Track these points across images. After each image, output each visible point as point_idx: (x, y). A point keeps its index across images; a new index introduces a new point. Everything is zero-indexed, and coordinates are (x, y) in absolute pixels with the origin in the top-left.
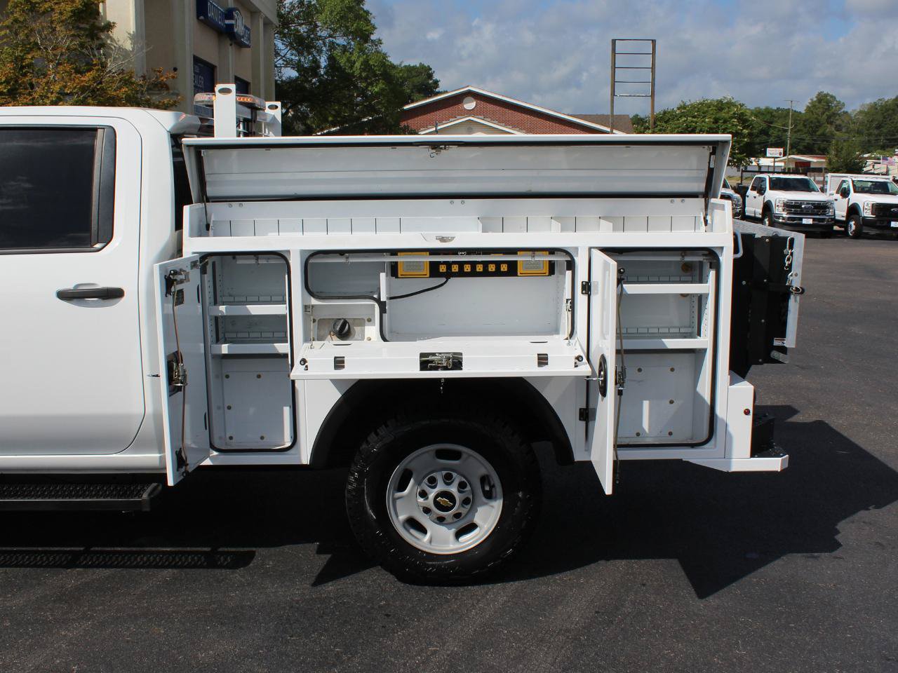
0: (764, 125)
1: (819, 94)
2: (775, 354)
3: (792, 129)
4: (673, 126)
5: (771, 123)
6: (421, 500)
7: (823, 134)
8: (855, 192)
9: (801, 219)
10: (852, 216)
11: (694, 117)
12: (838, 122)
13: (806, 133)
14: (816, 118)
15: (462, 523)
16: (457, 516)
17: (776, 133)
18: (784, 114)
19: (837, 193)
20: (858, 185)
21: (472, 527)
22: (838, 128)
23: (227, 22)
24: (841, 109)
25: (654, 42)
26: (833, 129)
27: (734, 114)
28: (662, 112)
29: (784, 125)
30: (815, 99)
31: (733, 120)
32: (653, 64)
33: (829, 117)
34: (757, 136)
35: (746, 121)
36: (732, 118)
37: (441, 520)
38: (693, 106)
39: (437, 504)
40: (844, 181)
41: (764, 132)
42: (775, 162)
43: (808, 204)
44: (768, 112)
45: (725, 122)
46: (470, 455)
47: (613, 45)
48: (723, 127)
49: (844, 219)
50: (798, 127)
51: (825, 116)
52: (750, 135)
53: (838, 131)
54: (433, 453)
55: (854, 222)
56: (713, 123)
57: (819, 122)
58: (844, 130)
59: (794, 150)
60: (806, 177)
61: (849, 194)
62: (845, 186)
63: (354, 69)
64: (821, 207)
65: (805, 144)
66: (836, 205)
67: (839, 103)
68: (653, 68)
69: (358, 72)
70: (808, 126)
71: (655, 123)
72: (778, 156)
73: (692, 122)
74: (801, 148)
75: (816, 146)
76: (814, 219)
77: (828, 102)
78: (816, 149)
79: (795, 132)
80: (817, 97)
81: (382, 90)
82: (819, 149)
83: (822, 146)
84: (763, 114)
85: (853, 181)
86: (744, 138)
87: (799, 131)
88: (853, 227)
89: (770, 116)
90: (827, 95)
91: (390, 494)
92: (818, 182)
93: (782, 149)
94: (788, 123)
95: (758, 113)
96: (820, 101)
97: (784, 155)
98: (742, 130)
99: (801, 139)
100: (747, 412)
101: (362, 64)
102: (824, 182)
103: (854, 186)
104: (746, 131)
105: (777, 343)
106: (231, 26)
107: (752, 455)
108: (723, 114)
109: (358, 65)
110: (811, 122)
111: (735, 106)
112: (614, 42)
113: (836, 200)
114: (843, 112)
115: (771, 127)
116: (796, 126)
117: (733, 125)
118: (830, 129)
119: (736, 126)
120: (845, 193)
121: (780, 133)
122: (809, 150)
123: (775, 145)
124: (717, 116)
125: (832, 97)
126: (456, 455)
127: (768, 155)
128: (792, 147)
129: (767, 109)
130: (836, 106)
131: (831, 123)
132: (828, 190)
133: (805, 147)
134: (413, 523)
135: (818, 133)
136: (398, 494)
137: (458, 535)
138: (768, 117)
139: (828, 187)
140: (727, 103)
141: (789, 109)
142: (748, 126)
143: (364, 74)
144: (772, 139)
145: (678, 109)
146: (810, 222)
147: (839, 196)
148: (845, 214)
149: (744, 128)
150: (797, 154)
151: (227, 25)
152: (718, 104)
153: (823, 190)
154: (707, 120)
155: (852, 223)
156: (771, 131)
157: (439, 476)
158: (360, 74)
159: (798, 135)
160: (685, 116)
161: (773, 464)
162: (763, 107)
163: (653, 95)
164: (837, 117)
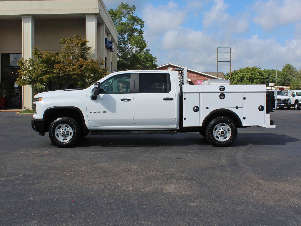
0: (268, 76)
1: (286, 65)
2: (273, 110)
3: (277, 77)
4: (238, 76)
5: (270, 75)
6: (218, 133)
7: (288, 78)
8: (297, 95)
9: (280, 104)
10: (296, 103)
11: (244, 73)
12: (293, 74)
13: (282, 78)
14: (286, 73)
15: (225, 137)
16: (224, 135)
17: (272, 78)
18: (274, 71)
19: (292, 96)
20: (298, 93)
21: (226, 137)
22: (294, 76)
23: (110, 45)
24: (294, 69)
25: (231, 48)
26: (292, 77)
27: (258, 72)
28: (234, 71)
29: (275, 76)
30: (285, 66)
31: (258, 74)
32: (231, 56)
33: (290, 73)
34: (265, 79)
35: (262, 74)
36: (257, 73)
37: (221, 136)
38: (244, 69)
39: (221, 133)
40: (293, 92)
41: (268, 78)
42: (272, 88)
43: (282, 99)
44: (269, 71)
45: (255, 74)
46: (226, 125)
47: (217, 49)
48: (254, 76)
49: (294, 104)
50: (280, 76)
51: (289, 72)
52: (263, 79)
53: (293, 77)
54: (220, 125)
55: (297, 105)
56: (251, 75)
57: (287, 74)
58: (296, 77)
59: (278, 84)
60: (282, 91)
61: (295, 96)
62: (294, 93)
63: (142, 58)
64: (286, 100)
65: (282, 82)
66: (291, 99)
67: (294, 67)
68: (231, 57)
69: (143, 59)
70: (283, 76)
71: (231, 75)
72: (273, 86)
73: (244, 74)
74: (281, 83)
75: (286, 82)
76: (284, 104)
77: (290, 67)
78: (286, 84)
79: (279, 78)
80: (286, 66)
81: (150, 65)
82: (287, 84)
83: (288, 82)
84: (267, 72)
85: (296, 92)
86: (261, 80)
87: (280, 77)
88: (297, 106)
89: (270, 72)
90: (289, 65)
91: (214, 131)
92: (286, 93)
93: (274, 84)
94: (276, 75)
95: (265, 71)
96: (287, 67)
97: (275, 86)
98: (260, 77)
99: (281, 80)
100: (269, 118)
101: (144, 57)
102: (287, 93)
103: (297, 94)
104: (262, 77)
105: (273, 108)
106: (111, 46)
107: (270, 125)
108: (254, 72)
109: (143, 57)
110: (284, 74)
111: (258, 69)
112: (217, 48)
113: (291, 98)
114: (295, 71)
115: (270, 76)
116: (279, 76)
117: (258, 75)
118: (291, 77)
119: (259, 76)
120: (294, 96)
121: (273, 78)
122: (284, 84)
123: (272, 82)
124: (252, 72)
125: (291, 65)
126: (224, 125)
127: (269, 86)
128: (278, 83)
129: (268, 70)
130: (293, 69)
131: (291, 75)
132: (289, 95)
133: (282, 83)
134: (217, 137)
135: (286, 78)
136: (215, 132)
137: (224, 139)
138: (269, 73)
139: (289, 94)
140: (255, 68)
141: (276, 70)
142: (263, 76)
143: (145, 60)
144: (270, 80)
145: (239, 70)
146: (283, 105)
147: (292, 97)
148: (294, 102)
149: (261, 76)
150: (280, 85)
151: (110, 46)
152: (252, 68)
153: (287, 95)
154: (249, 74)
155: (296, 105)
156: (270, 78)
157: (221, 129)
158: (144, 60)
159: (280, 79)
160: (242, 73)
161: (274, 126)
162: (267, 69)
163: (231, 66)
164: (293, 72)
